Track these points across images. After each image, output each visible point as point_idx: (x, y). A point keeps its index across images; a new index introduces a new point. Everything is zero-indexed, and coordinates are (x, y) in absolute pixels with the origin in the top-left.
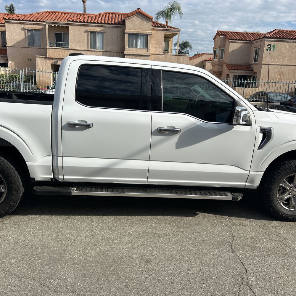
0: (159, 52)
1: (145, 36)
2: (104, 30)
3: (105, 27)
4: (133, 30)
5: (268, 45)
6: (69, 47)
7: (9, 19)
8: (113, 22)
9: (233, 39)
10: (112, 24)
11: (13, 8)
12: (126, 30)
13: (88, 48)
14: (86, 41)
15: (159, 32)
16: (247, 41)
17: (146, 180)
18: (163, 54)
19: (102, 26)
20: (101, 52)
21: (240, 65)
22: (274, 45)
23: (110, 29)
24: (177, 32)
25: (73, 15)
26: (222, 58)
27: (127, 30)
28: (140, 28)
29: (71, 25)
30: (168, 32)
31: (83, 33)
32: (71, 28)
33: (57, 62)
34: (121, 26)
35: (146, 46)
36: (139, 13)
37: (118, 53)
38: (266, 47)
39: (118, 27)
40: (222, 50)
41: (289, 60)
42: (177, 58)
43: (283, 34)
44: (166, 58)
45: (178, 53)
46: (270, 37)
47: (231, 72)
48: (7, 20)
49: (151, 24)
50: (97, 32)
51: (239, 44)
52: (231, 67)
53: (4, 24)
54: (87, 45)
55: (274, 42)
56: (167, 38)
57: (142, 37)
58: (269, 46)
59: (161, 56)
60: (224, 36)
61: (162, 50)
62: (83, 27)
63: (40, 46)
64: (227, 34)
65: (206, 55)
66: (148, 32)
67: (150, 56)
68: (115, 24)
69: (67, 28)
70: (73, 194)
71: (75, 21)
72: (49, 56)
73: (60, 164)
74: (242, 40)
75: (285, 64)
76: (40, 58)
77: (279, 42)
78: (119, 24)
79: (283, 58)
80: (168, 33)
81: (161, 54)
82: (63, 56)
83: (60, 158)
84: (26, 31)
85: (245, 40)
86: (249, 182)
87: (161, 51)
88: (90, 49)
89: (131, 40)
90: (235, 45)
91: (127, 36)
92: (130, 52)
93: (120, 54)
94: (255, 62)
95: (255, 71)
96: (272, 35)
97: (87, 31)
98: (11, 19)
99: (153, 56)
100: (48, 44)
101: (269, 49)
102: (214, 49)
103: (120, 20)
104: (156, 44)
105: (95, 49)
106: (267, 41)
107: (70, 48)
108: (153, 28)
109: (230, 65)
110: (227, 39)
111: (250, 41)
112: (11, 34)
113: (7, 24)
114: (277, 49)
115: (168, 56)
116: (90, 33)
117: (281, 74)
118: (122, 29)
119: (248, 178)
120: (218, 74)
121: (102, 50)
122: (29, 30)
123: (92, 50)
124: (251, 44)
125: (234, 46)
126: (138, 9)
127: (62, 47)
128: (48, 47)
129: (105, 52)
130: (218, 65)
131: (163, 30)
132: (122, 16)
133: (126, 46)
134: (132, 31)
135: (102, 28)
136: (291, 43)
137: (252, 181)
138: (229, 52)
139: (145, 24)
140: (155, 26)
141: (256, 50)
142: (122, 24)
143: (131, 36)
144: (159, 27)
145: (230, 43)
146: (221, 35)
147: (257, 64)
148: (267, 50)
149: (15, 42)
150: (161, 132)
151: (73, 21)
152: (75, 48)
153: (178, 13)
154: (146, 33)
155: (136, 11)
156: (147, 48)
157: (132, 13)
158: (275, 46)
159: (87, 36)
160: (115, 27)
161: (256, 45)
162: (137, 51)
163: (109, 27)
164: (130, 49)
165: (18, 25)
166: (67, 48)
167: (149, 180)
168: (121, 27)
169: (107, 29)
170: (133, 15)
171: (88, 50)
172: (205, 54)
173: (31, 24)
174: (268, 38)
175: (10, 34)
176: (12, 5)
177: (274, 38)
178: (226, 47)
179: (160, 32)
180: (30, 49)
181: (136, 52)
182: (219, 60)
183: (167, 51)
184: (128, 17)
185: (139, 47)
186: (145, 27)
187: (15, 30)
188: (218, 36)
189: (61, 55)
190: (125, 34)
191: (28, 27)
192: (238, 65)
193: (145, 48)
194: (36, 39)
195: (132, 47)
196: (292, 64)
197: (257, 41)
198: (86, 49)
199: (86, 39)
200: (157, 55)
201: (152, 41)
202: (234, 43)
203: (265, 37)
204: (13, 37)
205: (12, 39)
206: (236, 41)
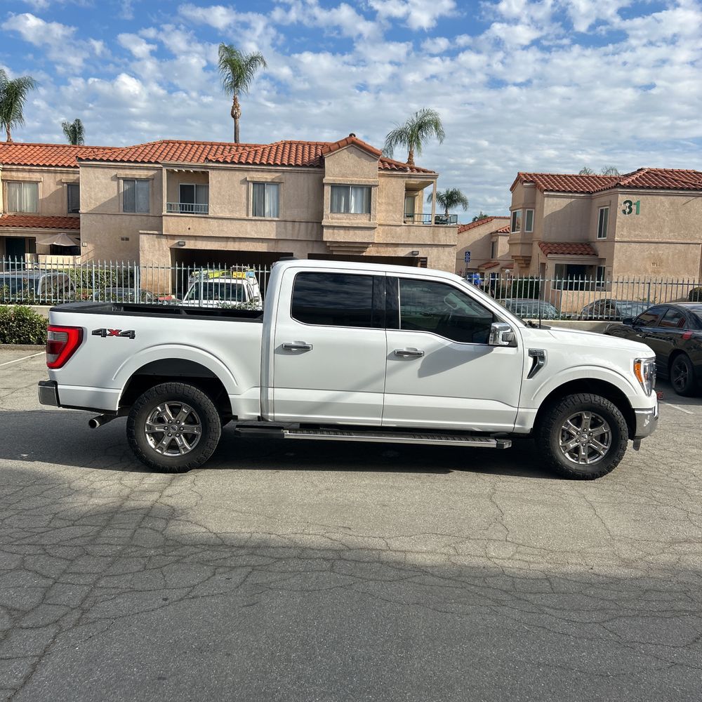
0: (394, 220)
1: (365, 190)
2: (281, 179)
3: (283, 172)
4: (341, 179)
5: (625, 203)
6: (208, 214)
7: (88, 160)
8: (299, 162)
9: (552, 191)
10: (297, 166)
11: (80, 128)
12: (327, 177)
13: (248, 215)
14: (244, 200)
15: (393, 180)
16: (582, 192)
17: (380, 419)
18: (403, 224)
19: (276, 171)
20: (274, 223)
21: (568, 243)
22: (639, 201)
23: (294, 175)
24: (431, 180)
25: (216, 147)
26: (529, 228)
27: (329, 178)
28: (354, 174)
29: (213, 168)
30: (412, 179)
31: (237, 184)
32: (213, 175)
33: (183, 243)
34: (316, 169)
35: (368, 210)
36: (352, 144)
37: (310, 224)
38: (621, 206)
39: (308, 172)
40: (530, 213)
41: (671, 231)
42: (431, 232)
43: (656, 180)
44: (410, 233)
45: (433, 221)
46: (629, 187)
47: (550, 259)
48: (83, 160)
49: (377, 164)
50: (266, 182)
51: (565, 199)
52: (550, 248)
53: (76, 167)
54: (245, 208)
55: (638, 196)
56: (411, 191)
57: (359, 192)
58: (628, 204)
59: (398, 229)
60: (532, 184)
61: (401, 216)
62: (237, 173)
63: (148, 211)
64: (540, 179)
65: (498, 220)
66: (371, 181)
67: (375, 228)
68: (304, 166)
69: (206, 175)
70: (286, 437)
71: (221, 160)
72: (166, 231)
73: (270, 398)
74: (570, 192)
75: (664, 240)
76: (147, 236)
77: (648, 197)
78: (311, 166)
79: (660, 229)
80: (413, 181)
81: (399, 223)
82: (195, 230)
83: (270, 390)
84: (122, 181)
85: (576, 192)
86: (519, 424)
87: (399, 218)
88: (251, 216)
89: (335, 197)
90: (555, 201)
91: (327, 190)
92: (333, 221)
93: (313, 227)
94: (600, 236)
95: (601, 255)
96: (633, 181)
97: (245, 181)
98: (91, 158)
99: (382, 228)
100: (165, 208)
101: (628, 210)
102: (511, 211)
103: (313, 157)
104: (388, 204)
105: (261, 216)
106: (623, 193)
107: (211, 214)
108: (381, 172)
109: (546, 244)
110: (538, 191)
111: (588, 192)
112: (91, 188)
113: (84, 169)
114: (646, 210)
115: (413, 229)
116: (251, 185)
117: (657, 262)
118: (317, 176)
119: (516, 418)
120: (523, 262)
121: (277, 219)
122: (126, 180)
123: (256, 218)
124: (591, 199)
125: (553, 205)
126: (351, 135)
127: (193, 213)
128: (165, 213)
129: (283, 222)
130: (522, 243)
131: (402, 177)
132: (316, 149)
133: (325, 210)
134: (339, 180)
135: (278, 174)
136: (675, 197)
137: (523, 422)
138: (545, 216)
139: (365, 166)
140: (386, 169)
141: (602, 211)
142: (318, 167)
143: (336, 190)
144: (393, 170)
145: (546, 199)
146: (525, 182)
147: (604, 241)
148: (624, 212)
149: (98, 204)
150: (399, 355)
151: (217, 161)
152: (221, 215)
153: (435, 134)
154: (367, 183)
155: (346, 139)
156: (370, 213)
157: (338, 143)
158: (641, 204)
159: (245, 191)
160: (304, 172)
161: (600, 201)
162: (350, 219)
163: (290, 172)
164: (335, 215)
165: (106, 170)
166: (204, 216)
167: (384, 419)
168: (315, 173)
169: (287, 175)
170: (340, 147)
171: (247, 218)
172: (495, 218)
173: (131, 168)
174: (623, 187)
175: (88, 189)
176: (78, 121)
177: (636, 187)
178: (538, 207)
179: (396, 179)
180: (128, 217)
181: (347, 221)
182: (524, 234)
183: (410, 217)
184: (330, 151)
185: (352, 211)
186: (367, 172)
187: (98, 181)
188: (519, 184)
189: (192, 230)
190: (323, 185)
191: (126, 175)
192: (565, 244)
193: (366, 212)
194: (141, 197)
195: (339, 211)
196: (679, 241)
197: (602, 193)
198: (244, 216)
199: (244, 196)
200: (390, 227)
201: (378, 199)
202: (555, 199)
203: (618, 185)
204: (93, 194)
205: (91, 198)
206: (559, 194)
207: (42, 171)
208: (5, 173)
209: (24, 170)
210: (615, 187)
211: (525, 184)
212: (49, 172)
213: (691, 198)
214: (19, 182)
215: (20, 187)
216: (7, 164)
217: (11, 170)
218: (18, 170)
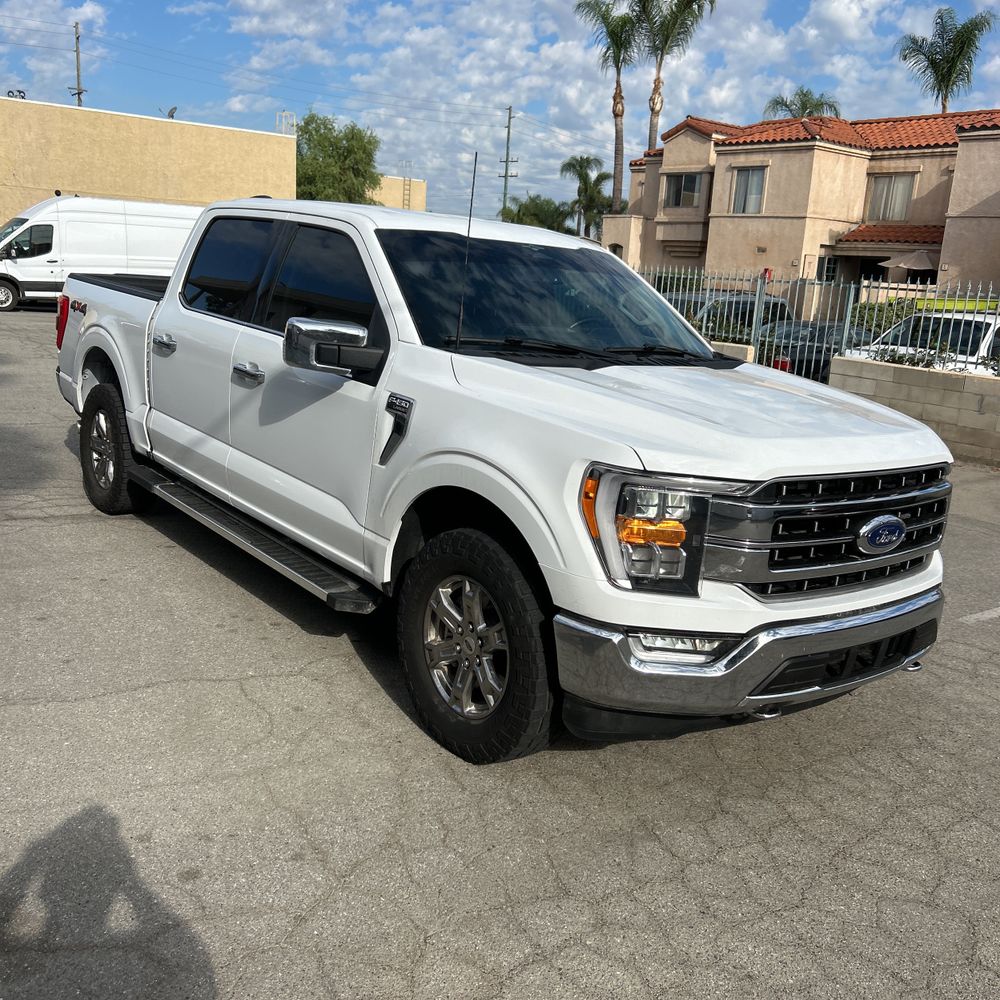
7: (973, 128)
48: (965, 130)
53: (955, 145)
98: (978, 125)
112: (970, 175)
113: (965, 144)
137: (371, 565)
149: (977, 201)
150: (241, 375)
167: (232, 495)
175: (965, 177)
187: (983, 162)
204: (971, 184)
205: (968, 192)
207: (924, 156)
208: (873, 163)
209: (899, 157)
212: (933, 155)
214: (889, 175)
215: (890, 182)
216: (878, 149)
217: (882, 158)
218: (891, 157)
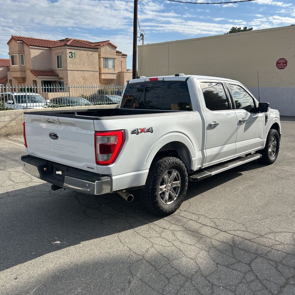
5: (70, 53)
9: (33, 46)
16: (47, 47)
26: (23, 63)
38: (69, 55)
40: (22, 56)
41: (88, 66)
43: (79, 43)
46: (70, 46)
47: (39, 78)
51: (40, 50)
52: (37, 73)
55: (74, 50)
58: (71, 54)
60: (21, 42)
74: (42, 47)
75: (86, 70)
77: (79, 51)
79: (84, 65)
85: (44, 47)
90: (35, 51)
94: (58, 67)
95: (61, 76)
96: (71, 43)
101: (71, 56)
102: (10, 55)
106: (68, 49)
109: (35, 71)
110: (25, 46)
111: (49, 47)
114: (78, 57)
117: (84, 79)
120: (22, 80)
124: (51, 50)
125: (35, 52)
130: (20, 71)
136: (88, 52)
137: (264, 145)
138: (31, 58)
141: (58, 56)
145: (31, 49)
146: (18, 40)
147: (61, 70)
148: (70, 57)
150: (240, 122)
158: (76, 54)
161: (56, 52)
174: (68, 46)
177: (73, 46)
178: (26, 53)
182: (21, 67)
188: (13, 41)
192: (43, 71)
196: (91, 70)
197: (57, 48)
202: (35, 50)
203: (66, 45)
206: (36, 47)
210: (65, 46)
211: (18, 42)
213: (93, 52)
